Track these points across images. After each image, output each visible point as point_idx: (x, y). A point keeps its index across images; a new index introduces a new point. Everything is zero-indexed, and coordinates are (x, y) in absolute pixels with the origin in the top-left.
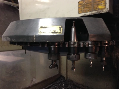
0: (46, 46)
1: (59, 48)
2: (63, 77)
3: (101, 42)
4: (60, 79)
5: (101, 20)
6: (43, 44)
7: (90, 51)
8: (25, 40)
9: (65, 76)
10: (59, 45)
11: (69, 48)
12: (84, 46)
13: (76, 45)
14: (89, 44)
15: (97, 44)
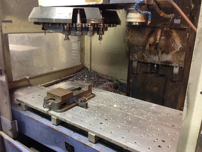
0: (61, 25)
1: (69, 27)
2: (87, 68)
3: (97, 24)
4: (83, 71)
5: (98, 9)
6: (60, 24)
7: (90, 30)
8: (48, 21)
9: (89, 67)
10: (69, 25)
11: (76, 27)
12: (85, 26)
13: (80, 26)
14: (88, 26)
15: (94, 26)
